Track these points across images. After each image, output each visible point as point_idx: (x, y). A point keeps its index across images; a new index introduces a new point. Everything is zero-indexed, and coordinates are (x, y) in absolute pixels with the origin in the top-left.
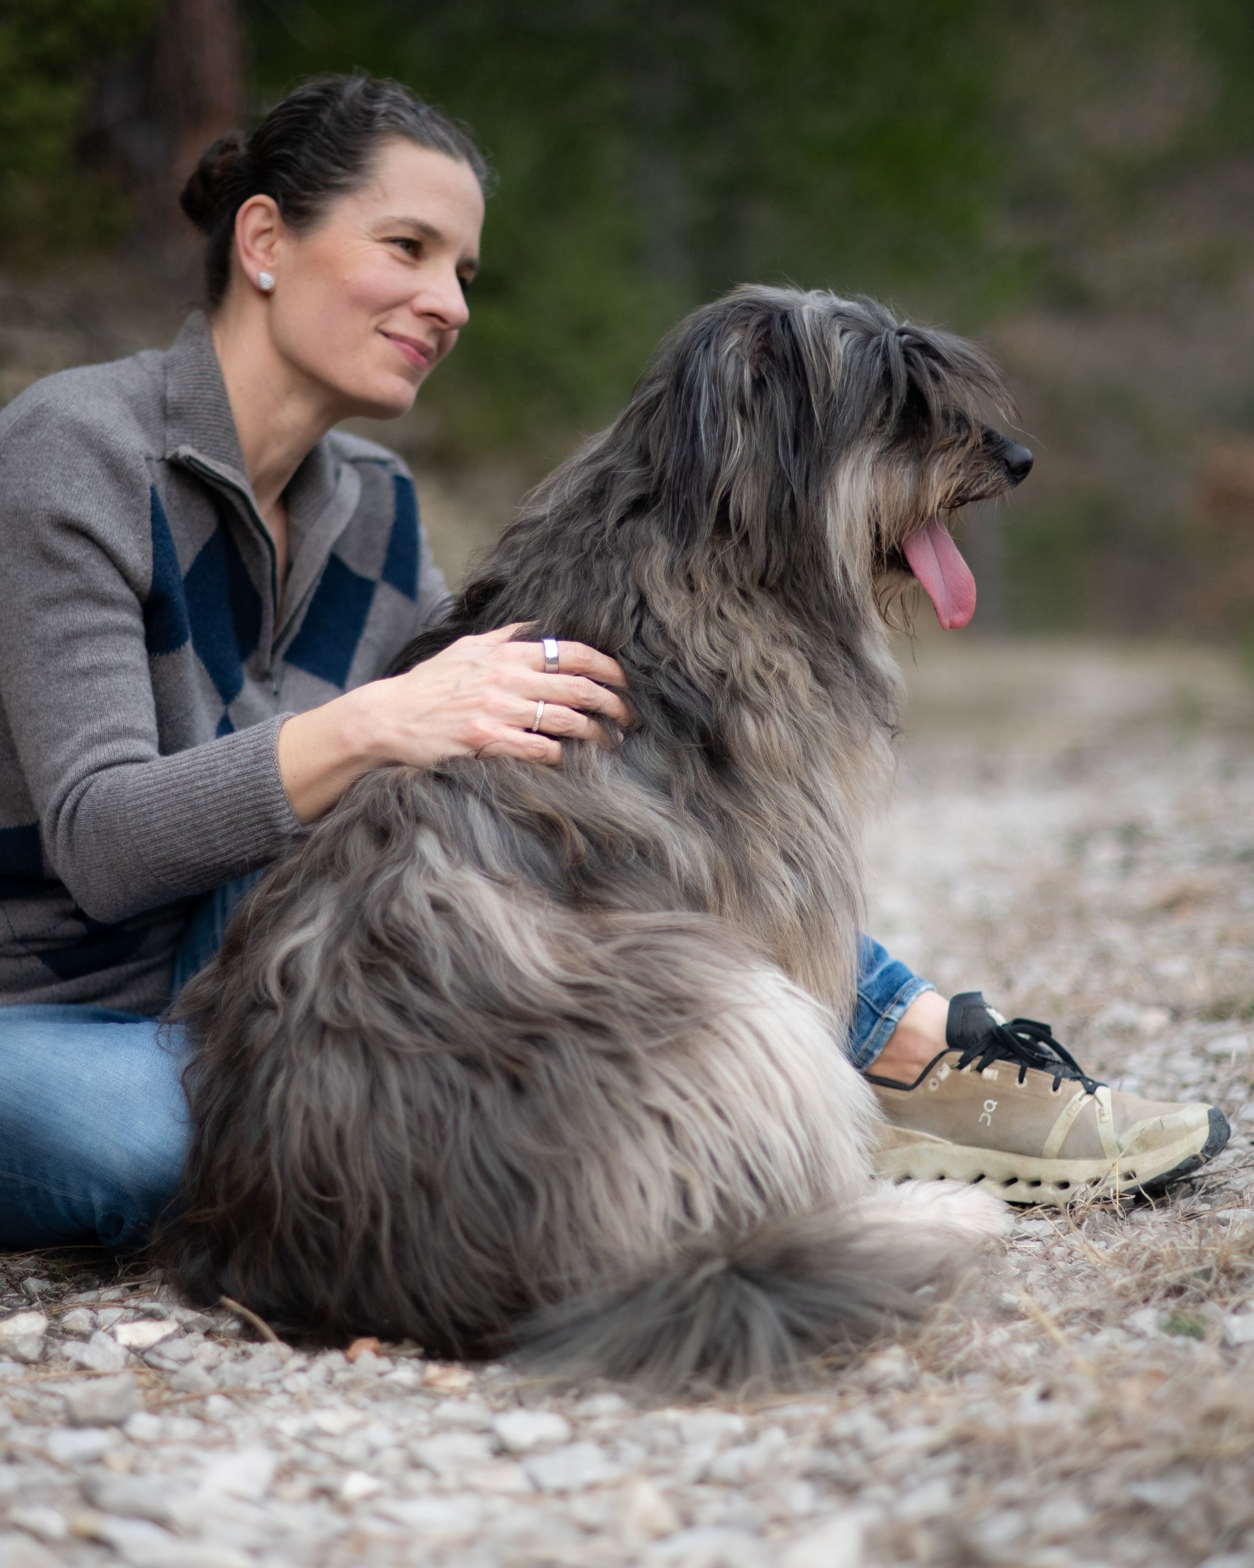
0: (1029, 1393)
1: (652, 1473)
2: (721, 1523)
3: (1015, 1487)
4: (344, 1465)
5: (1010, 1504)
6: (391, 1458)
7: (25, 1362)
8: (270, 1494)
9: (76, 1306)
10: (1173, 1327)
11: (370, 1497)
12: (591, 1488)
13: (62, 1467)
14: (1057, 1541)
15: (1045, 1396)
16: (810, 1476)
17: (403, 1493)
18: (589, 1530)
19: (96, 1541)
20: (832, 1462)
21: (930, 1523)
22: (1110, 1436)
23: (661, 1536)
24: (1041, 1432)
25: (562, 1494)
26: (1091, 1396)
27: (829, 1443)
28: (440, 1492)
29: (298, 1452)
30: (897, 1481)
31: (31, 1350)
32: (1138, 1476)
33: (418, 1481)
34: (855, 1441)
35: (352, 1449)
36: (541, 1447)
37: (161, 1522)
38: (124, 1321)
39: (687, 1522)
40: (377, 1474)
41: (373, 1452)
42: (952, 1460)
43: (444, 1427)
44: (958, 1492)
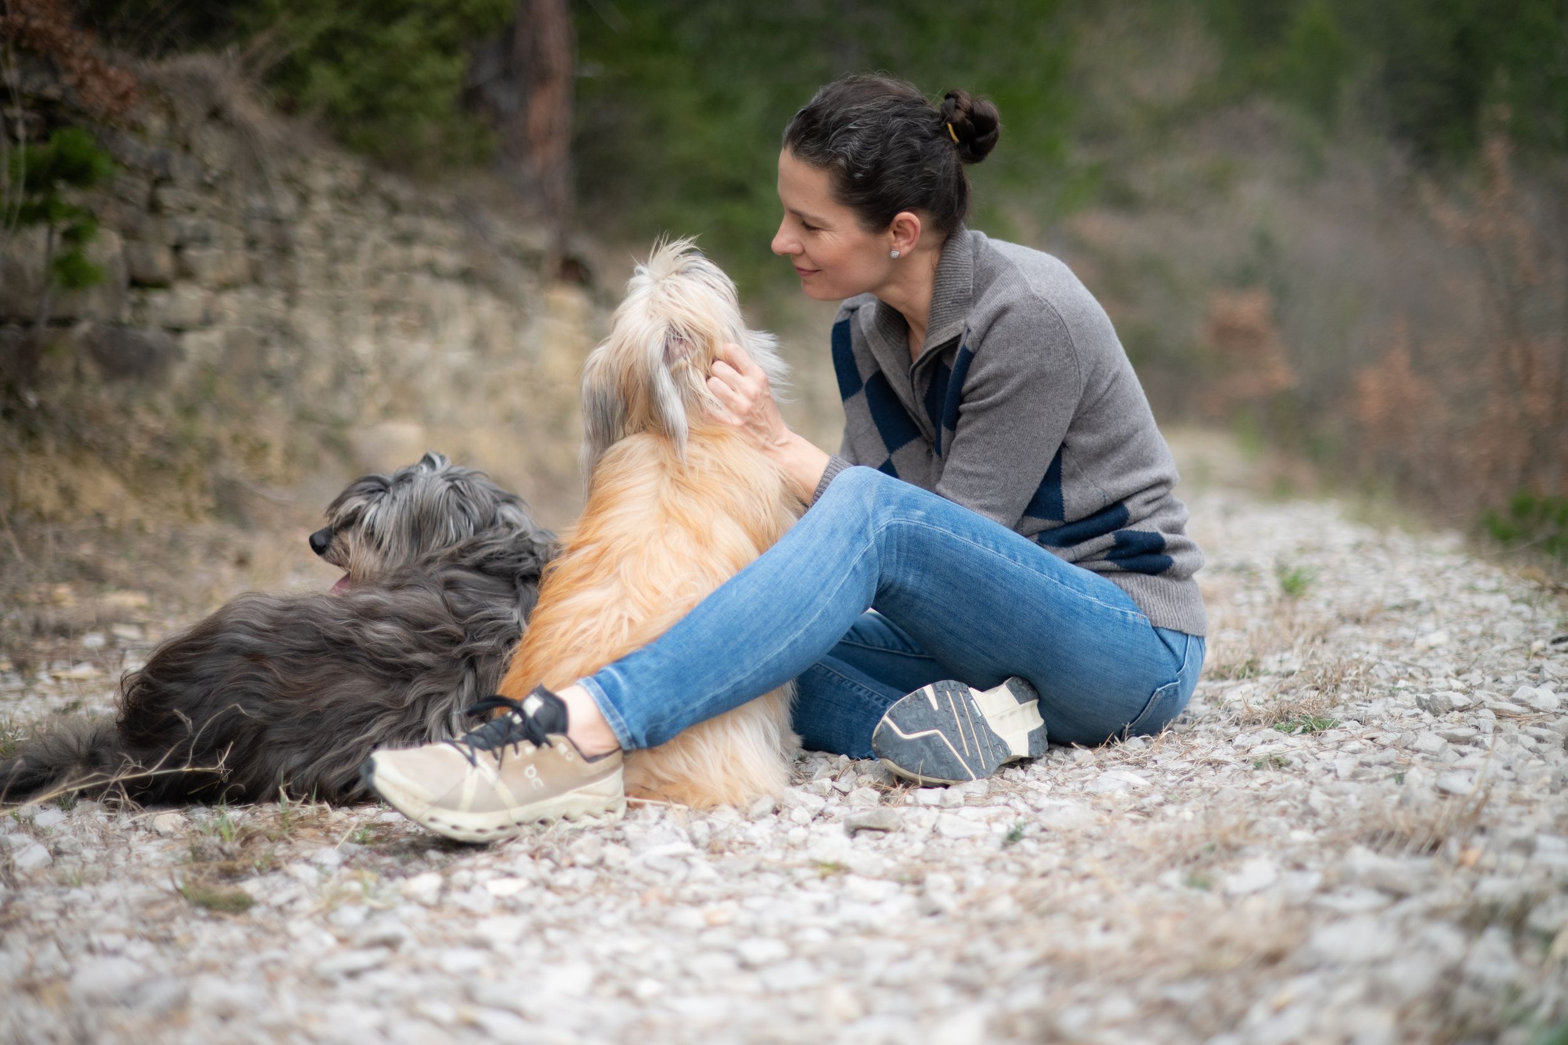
0: (1094, 927)
1: (844, 979)
2: (892, 1013)
3: (1085, 989)
4: (638, 974)
5: (1082, 1001)
6: (670, 970)
7: (426, 906)
8: (591, 994)
9: (460, 868)
10: (1191, 882)
11: (656, 997)
12: (804, 990)
13: (452, 976)
14: (1115, 1024)
15: (1107, 928)
16: (951, 982)
17: (678, 993)
18: (802, 1018)
19: (475, 1026)
20: (964, 973)
21: (1031, 1014)
22: (1149, 955)
23: (849, 1021)
24: (1103, 953)
25: (784, 994)
26: (1136, 929)
27: (962, 960)
28: (703, 992)
29: (608, 966)
30: (1009, 986)
31: (431, 898)
32: (1167, 981)
33: (688, 985)
34: (979, 959)
35: (644, 964)
36: (771, 963)
37: (517, 1012)
38: (493, 878)
39: (867, 1011)
40: (661, 980)
41: (658, 966)
42: (1043, 971)
43: (705, 949)
44: (1048, 992)
